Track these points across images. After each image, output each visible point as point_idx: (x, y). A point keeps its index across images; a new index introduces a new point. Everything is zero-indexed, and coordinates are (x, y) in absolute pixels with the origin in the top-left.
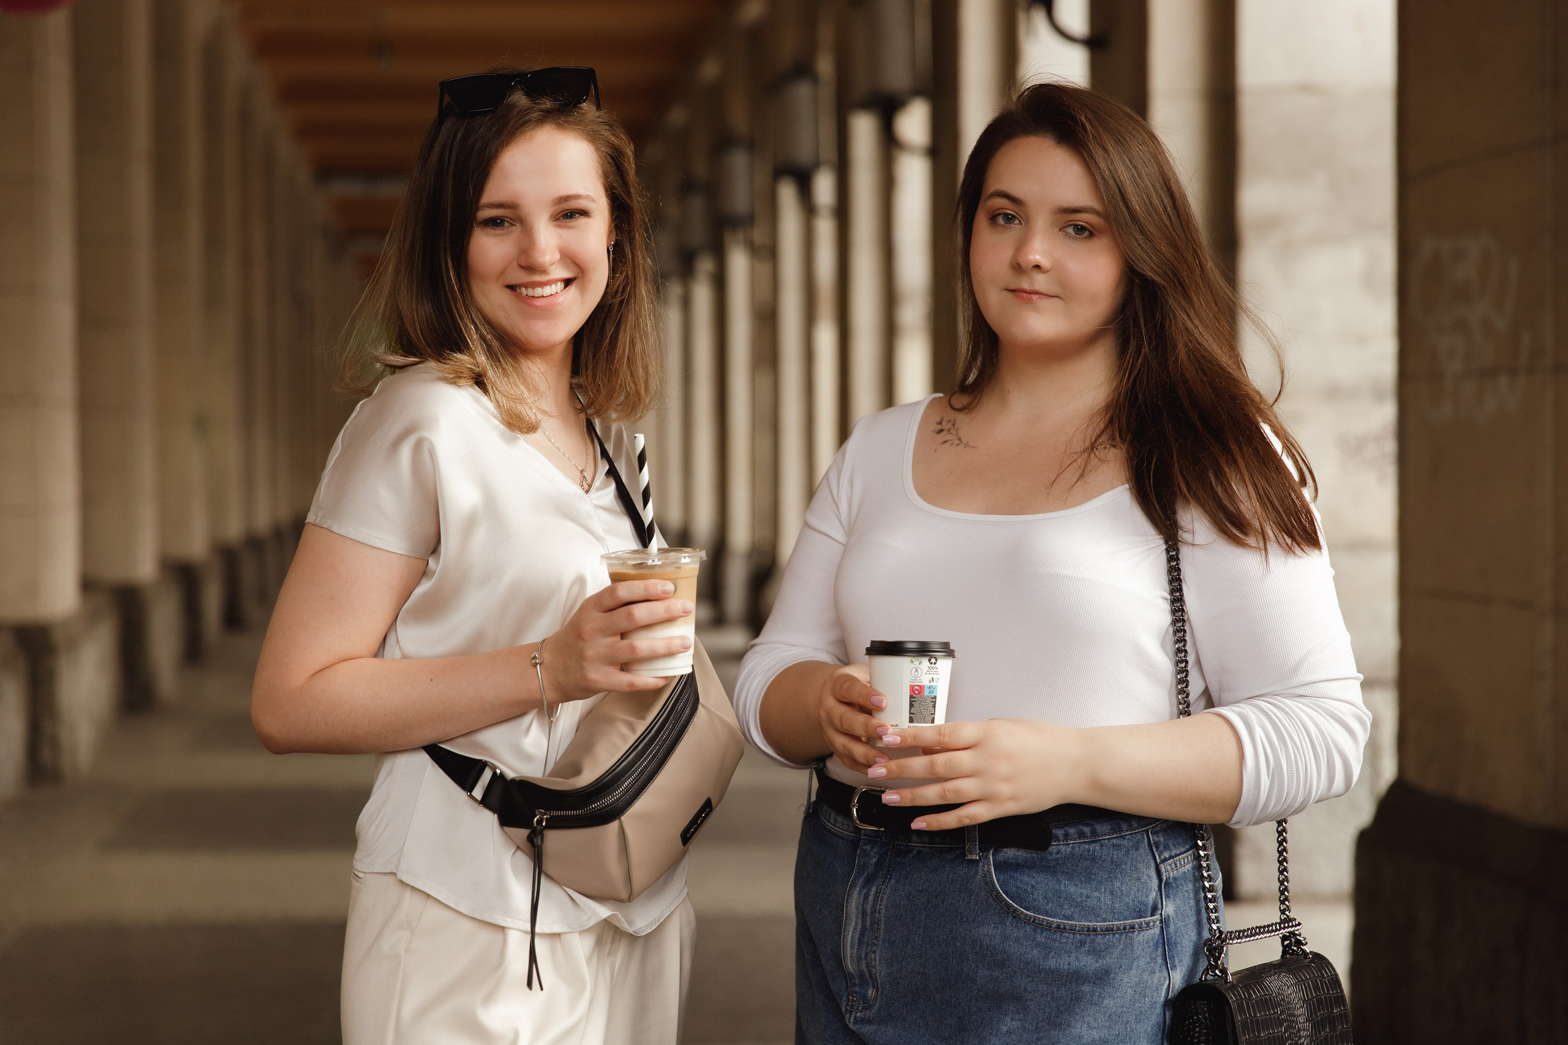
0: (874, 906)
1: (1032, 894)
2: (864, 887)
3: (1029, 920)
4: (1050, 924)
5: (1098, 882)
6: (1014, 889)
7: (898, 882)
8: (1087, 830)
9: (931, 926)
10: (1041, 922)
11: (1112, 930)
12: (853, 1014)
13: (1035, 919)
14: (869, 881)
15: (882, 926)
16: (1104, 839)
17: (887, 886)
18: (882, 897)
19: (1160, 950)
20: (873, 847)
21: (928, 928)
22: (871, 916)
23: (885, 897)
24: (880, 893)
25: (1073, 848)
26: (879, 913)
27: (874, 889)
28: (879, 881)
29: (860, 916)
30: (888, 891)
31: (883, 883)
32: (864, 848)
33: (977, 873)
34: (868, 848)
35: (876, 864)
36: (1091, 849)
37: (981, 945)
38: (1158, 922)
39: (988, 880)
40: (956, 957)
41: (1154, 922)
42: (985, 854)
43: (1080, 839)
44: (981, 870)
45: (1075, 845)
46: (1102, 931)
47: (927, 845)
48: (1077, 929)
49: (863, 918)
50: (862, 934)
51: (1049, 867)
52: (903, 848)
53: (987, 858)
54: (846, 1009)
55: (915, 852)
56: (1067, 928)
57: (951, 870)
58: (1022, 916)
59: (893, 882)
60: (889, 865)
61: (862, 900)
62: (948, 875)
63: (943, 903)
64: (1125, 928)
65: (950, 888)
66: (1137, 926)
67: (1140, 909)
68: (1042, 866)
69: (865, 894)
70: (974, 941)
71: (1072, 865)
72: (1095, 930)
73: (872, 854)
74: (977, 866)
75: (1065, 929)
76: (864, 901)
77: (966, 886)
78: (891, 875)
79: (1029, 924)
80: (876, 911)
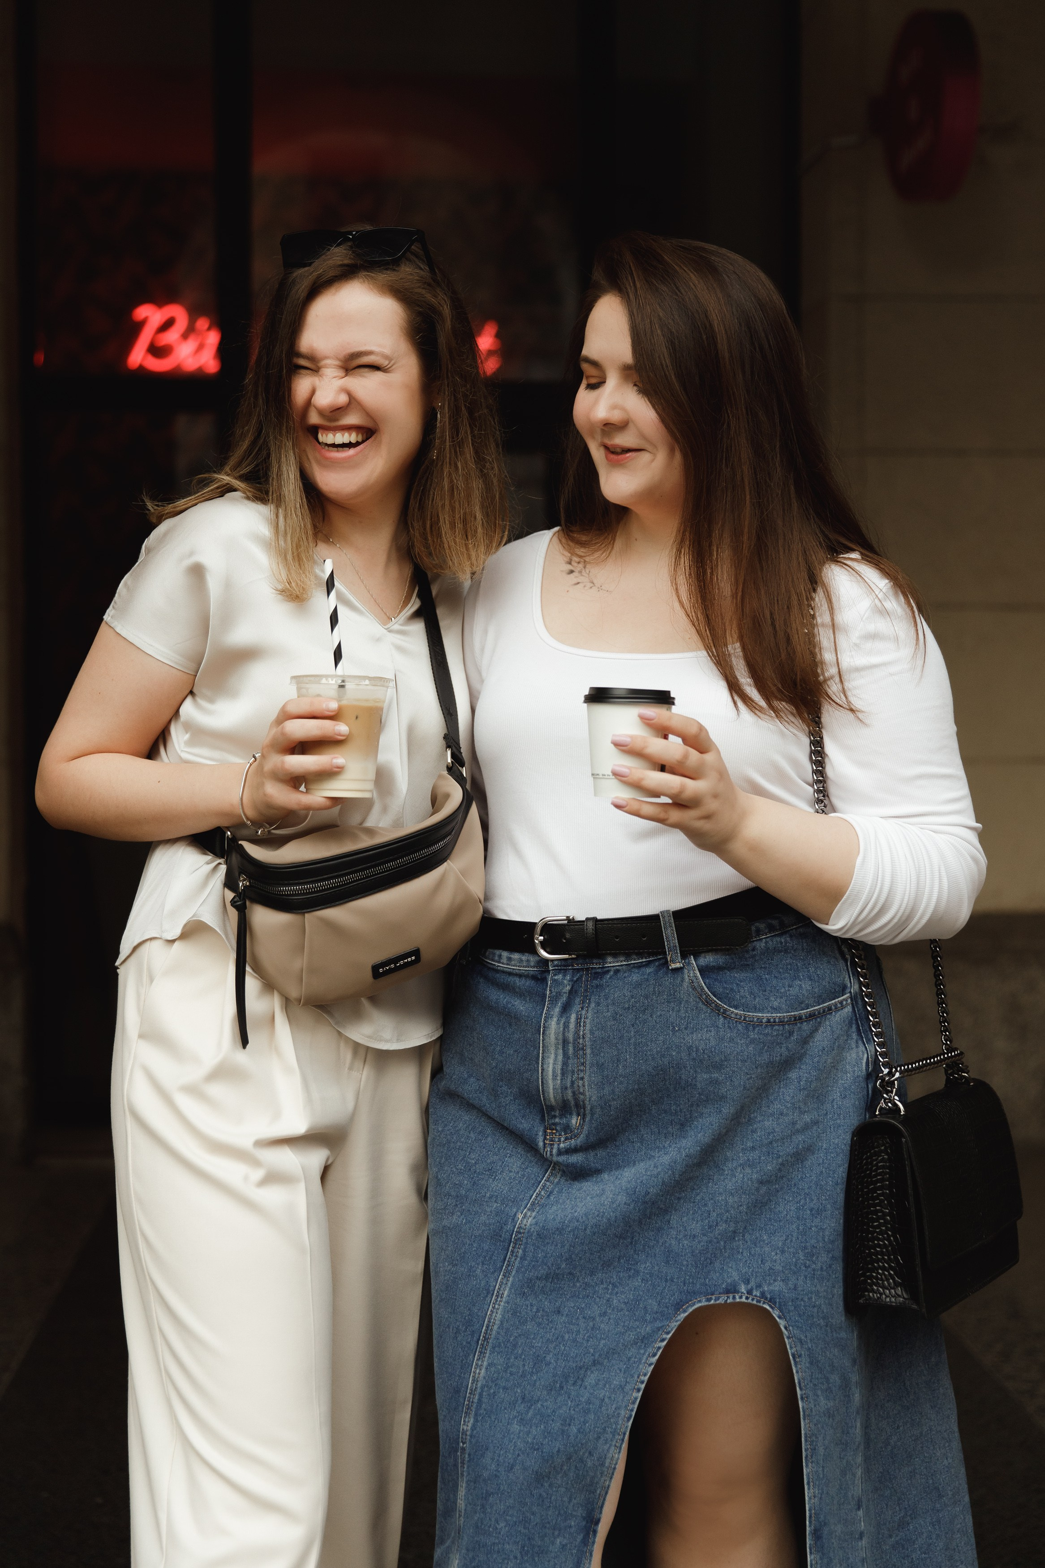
0: (577, 1032)
1: (739, 992)
2: (561, 1017)
3: (740, 1019)
4: (760, 1020)
5: (794, 971)
6: (721, 990)
7: (598, 1004)
8: (775, 923)
9: (642, 1042)
10: (751, 1019)
11: (814, 1015)
12: (556, 1146)
13: (745, 1017)
14: (566, 1009)
15: (588, 1051)
16: (792, 930)
17: (587, 1011)
18: (584, 1022)
19: (854, 1026)
20: (564, 976)
21: (639, 1044)
22: (574, 1043)
23: (588, 1021)
24: (581, 1018)
25: (766, 943)
26: (584, 1038)
27: (573, 1017)
28: (577, 1007)
29: (560, 1047)
30: (590, 1015)
31: (582, 1008)
32: (556, 977)
33: (683, 980)
34: (559, 977)
35: (570, 992)
36: (783, 941)
37: (697, 1050)
38: (849, 1001)
39: (696, 984)
40: (672, 1067)
41: (847, 1001)
42: (687, 961)
43: (770, 933)
44: (687, 977)
45: (768, 940)
46: (806, 1017)
47: (625, 963)
48: (786, 1019)
49: (564, 1047)
50: (565, 1064)
51: (748, 965)
52: (599, 970)
53: (689, 964)
54: (545, 1144)
55: (612, 973)
56: (777, 1020)
57: (656, 983)
58: (733, 1016)
59: (593, 1005)
60: (586, 991)
61: (561, 1029)
62: (654, 988)
63: (651, 1016)
64: (824, 1011)
65: (657, 1000)
66: (833, 1008)
67: (835, 990)
68: (742, 965)
69: (564, 1023)
70: (690, 1048)
71: (768, 959)
72: (800, 1018)
73: (565, 982)
74: (683, 973)
75: (775, 1022)
76: (564, 1029)
77: (674, 995)
78: (590, 999)
79: (740, 1023)
80: (579, 1038)
